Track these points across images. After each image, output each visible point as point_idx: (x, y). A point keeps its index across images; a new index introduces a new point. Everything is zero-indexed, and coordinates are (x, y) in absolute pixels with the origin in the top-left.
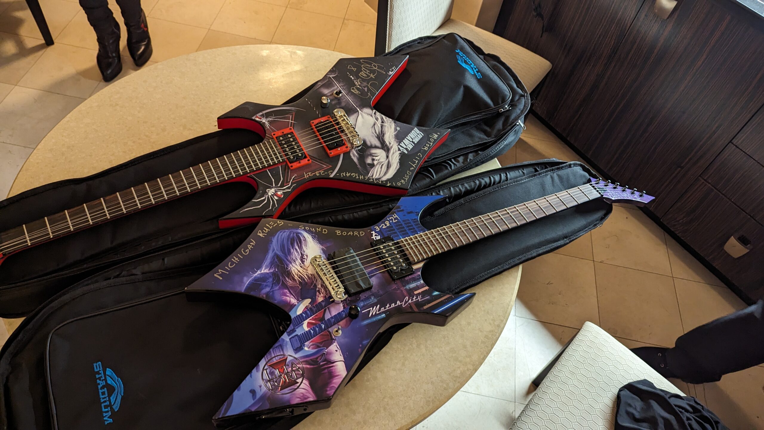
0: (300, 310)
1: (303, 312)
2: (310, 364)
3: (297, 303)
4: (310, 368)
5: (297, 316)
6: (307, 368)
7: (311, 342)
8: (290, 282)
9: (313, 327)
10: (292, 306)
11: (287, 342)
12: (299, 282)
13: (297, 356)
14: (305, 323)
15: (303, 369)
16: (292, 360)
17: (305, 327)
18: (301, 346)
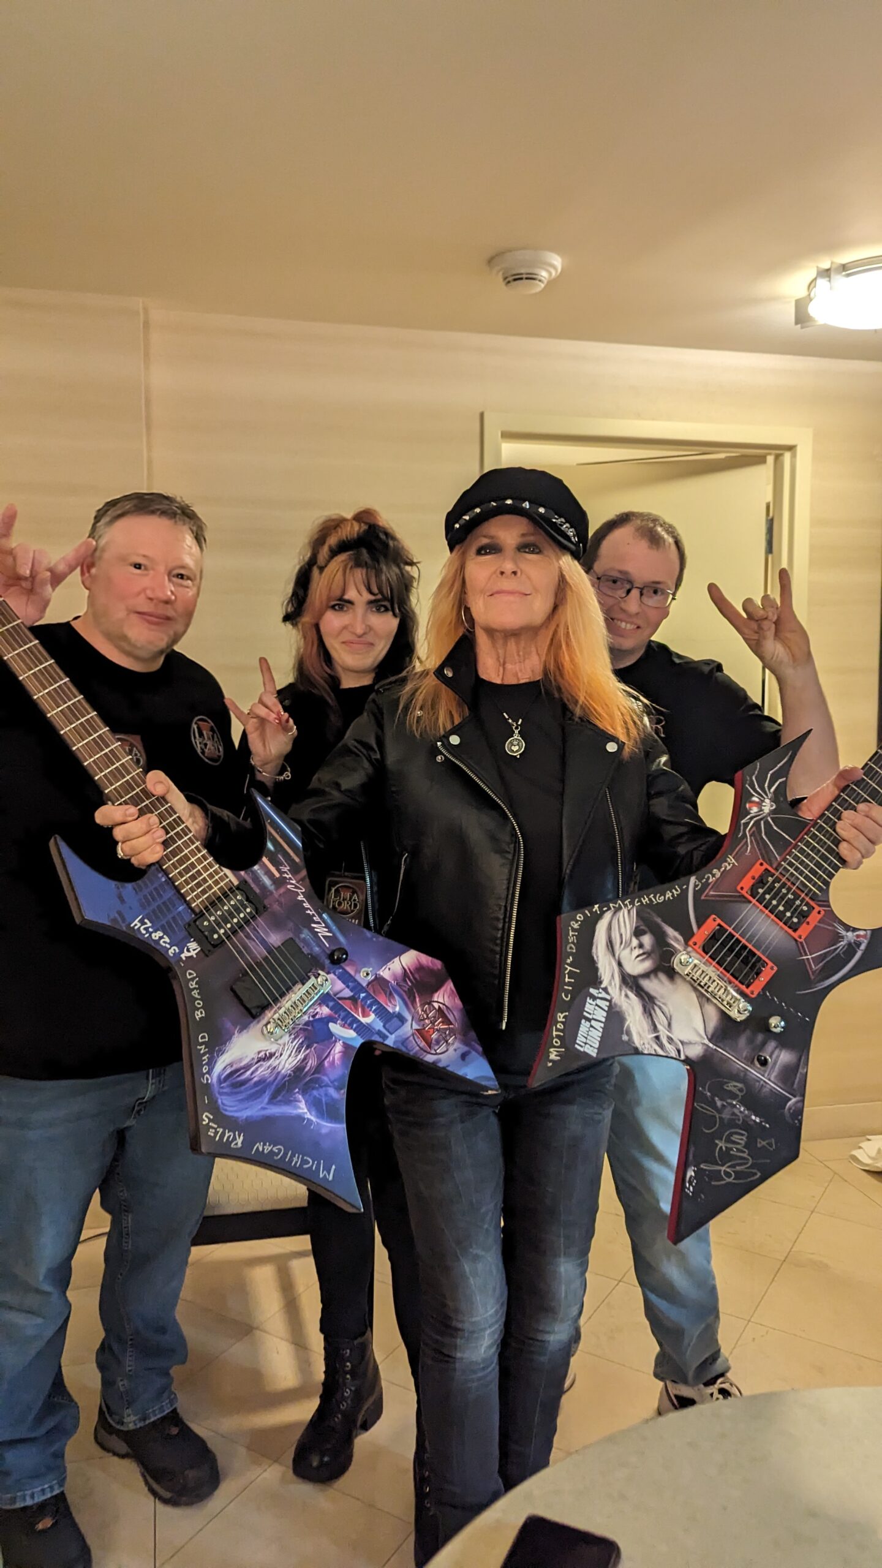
0: (351, 1034)
1: (352, 1028)
2: (415, 998)
3: (341, 1042)
4: (419, 997)
5: (359, 1035)
6: (420, 1001)
7: (387, 1005)
8: (312, 1063)
9: (368, 1007)
10: (347, 1047)
11: (396, 1037)
12: (307, 1048)
13: (409, 1018)
14: (364, 1020)
15: (422, 1005)
16: (416, 1022)
17: (370, 1019)
18: (396, 1016)
